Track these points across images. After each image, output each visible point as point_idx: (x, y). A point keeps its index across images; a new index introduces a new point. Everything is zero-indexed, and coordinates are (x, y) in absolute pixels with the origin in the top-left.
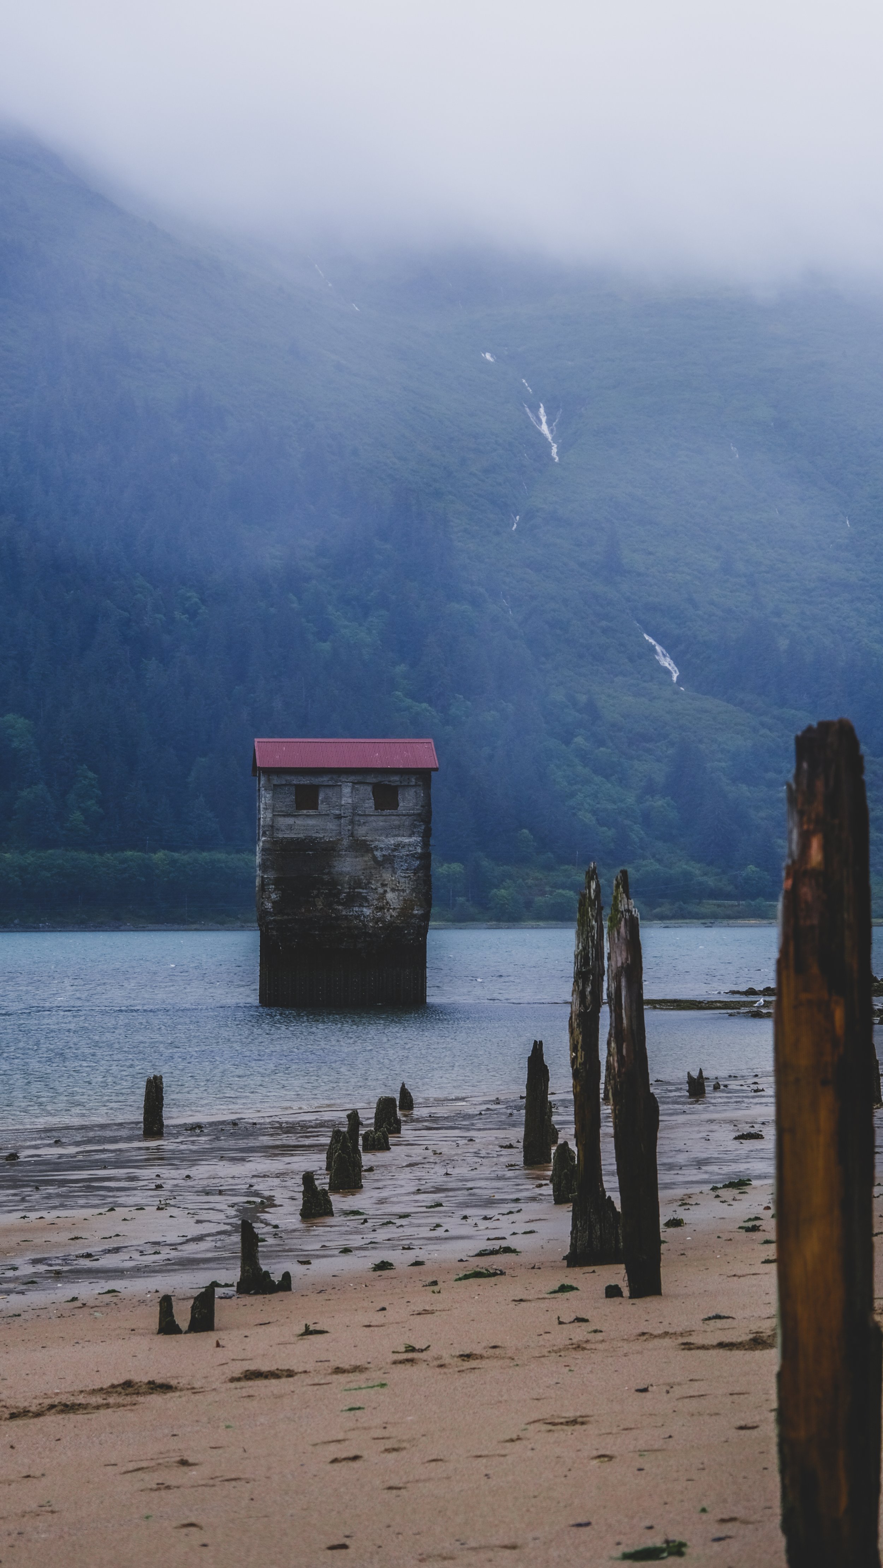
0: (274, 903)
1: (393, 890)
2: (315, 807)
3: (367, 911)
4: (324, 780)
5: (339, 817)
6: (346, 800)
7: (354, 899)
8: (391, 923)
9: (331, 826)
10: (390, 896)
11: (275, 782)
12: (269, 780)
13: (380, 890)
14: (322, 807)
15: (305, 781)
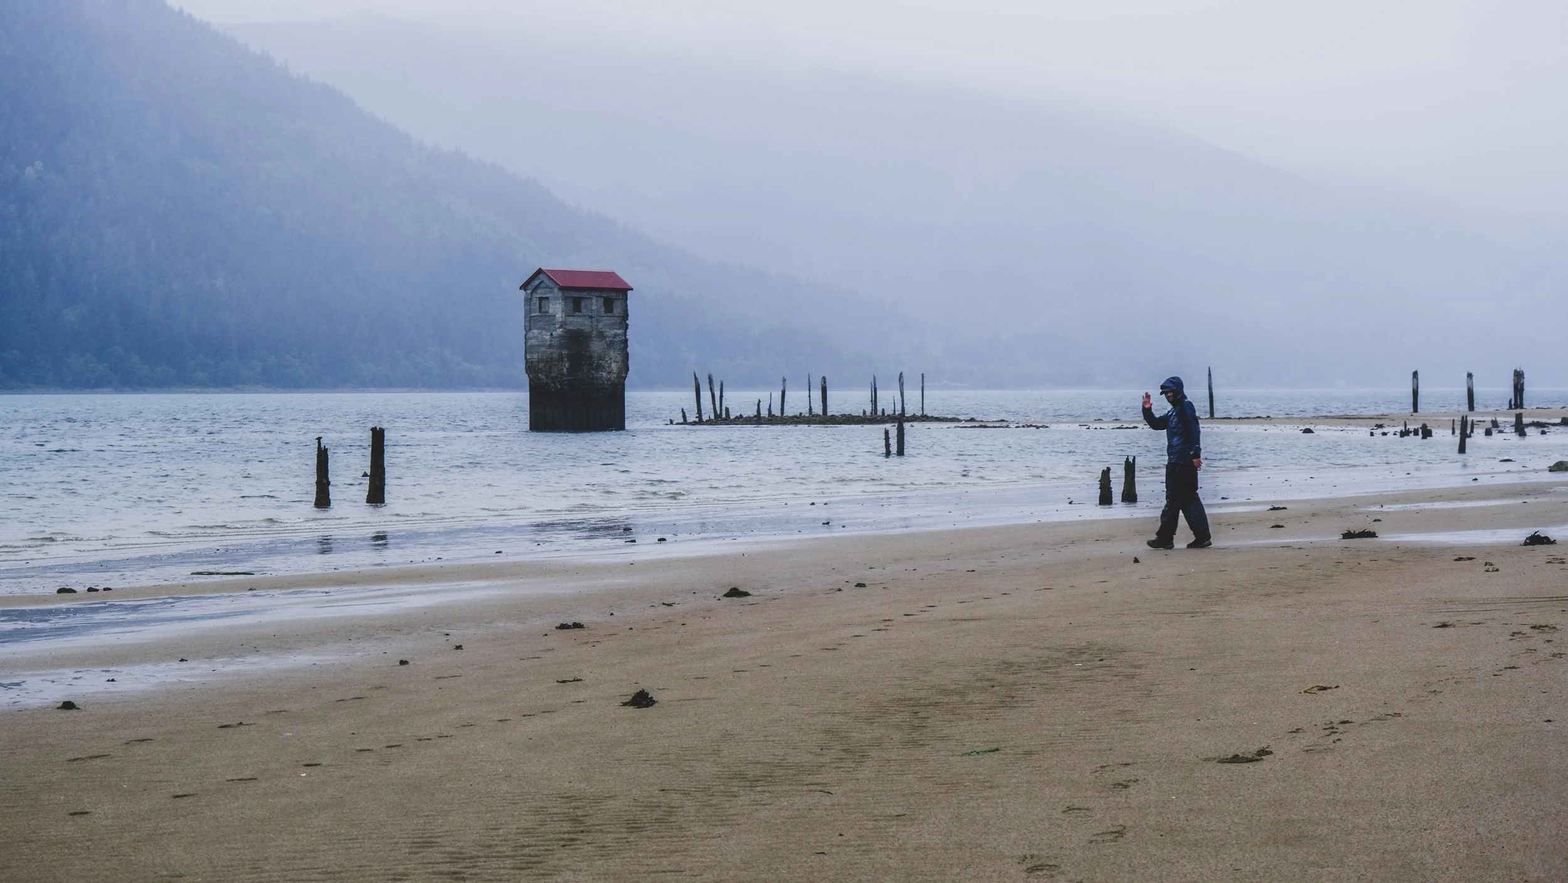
0: (567, 369)
1: (614, 362)
2: (580, 311)
3: (604, 374)
4: (585, 294)
5: (591, 317)
6: (594, 307)
7: (600, 367)
8: (614, 381)
9: (588, 322)
10: (613, 365)
11: (566, 295)
12: (563, 294)
13: (609, 362)
14: (584, 311)
15: (577, 295)
